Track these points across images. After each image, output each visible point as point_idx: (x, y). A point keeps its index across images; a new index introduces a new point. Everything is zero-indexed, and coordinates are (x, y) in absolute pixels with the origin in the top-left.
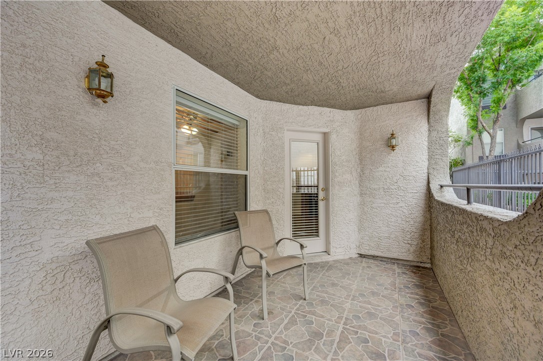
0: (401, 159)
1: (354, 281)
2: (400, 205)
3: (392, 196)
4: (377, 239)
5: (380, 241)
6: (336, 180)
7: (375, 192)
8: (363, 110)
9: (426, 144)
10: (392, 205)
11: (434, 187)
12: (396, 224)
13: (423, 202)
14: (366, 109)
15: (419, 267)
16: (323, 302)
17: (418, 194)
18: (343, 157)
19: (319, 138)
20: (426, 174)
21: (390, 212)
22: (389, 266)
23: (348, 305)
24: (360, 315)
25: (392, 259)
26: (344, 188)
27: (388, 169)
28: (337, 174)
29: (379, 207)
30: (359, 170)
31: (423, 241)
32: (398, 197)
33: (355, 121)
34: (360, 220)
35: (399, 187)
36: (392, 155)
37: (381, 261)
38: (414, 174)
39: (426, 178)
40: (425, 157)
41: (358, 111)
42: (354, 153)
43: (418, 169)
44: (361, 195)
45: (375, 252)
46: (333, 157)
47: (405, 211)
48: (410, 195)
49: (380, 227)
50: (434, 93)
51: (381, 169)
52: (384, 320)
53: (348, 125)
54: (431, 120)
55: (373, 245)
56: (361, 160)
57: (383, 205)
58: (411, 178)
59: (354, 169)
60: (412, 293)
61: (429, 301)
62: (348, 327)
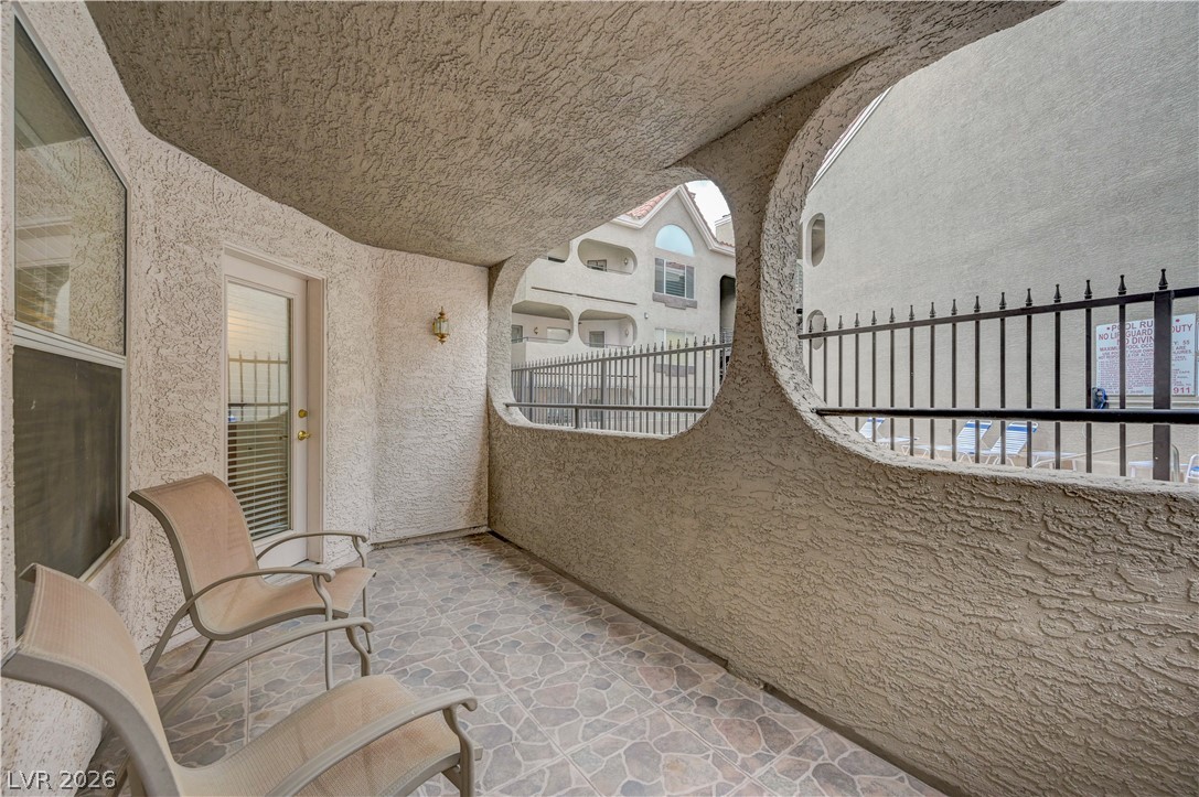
0: (452, 359)
1: (414, 589)
2: (448, 438)
3: (437, 423)
4: (409, 506)
5: (415, 507)
6: (336, 391)
7: (407, 416)
8: (388, 253)
9: (485, 339)
10: (435, 440)
11: (499, 407)
12: (443, 472)
13: (481, 431)
14: (394, 252)
15: (473, 536)
16: (404, 638)
17: (473, 419)
18: (350, 343)
19: (292, 287)
20: (484, 388)
21: (433, 452)
22: (435, 547)
23: (444, 622)
24: (476, 623)
25: (433, 535)
26: (350, 411)
27: (430, 375)
28: (339, 379)
29: (414, 445)
30: (377, 373)
31: (479, 493)
32: (445, 424)
33: (370, 269)
34: (378, 475)
35: (447, 408)
36: (437, 349)
37: (416, 544)
38: (469, 385)
39: (484, 393)
40: (483, 360)
41: (377, 251)
42: (369, 337)
43: (474, 378)
44: (381, 422)
45: (407, 531)
46: (330, 339)
47: (456, 447)
48: (463, 421)
49: (416, 483)
50: (505, 265)
51: (418, 373)
52: (507, 611)
53: (357, 273)
54: (492, 303)
55: (401, 519)
56: (381, 352)
57: (421, 440)
58: (465, 392)
59: (366, 369)
60: (500, 569)
61: (524, 570)
62: (479, 644)
